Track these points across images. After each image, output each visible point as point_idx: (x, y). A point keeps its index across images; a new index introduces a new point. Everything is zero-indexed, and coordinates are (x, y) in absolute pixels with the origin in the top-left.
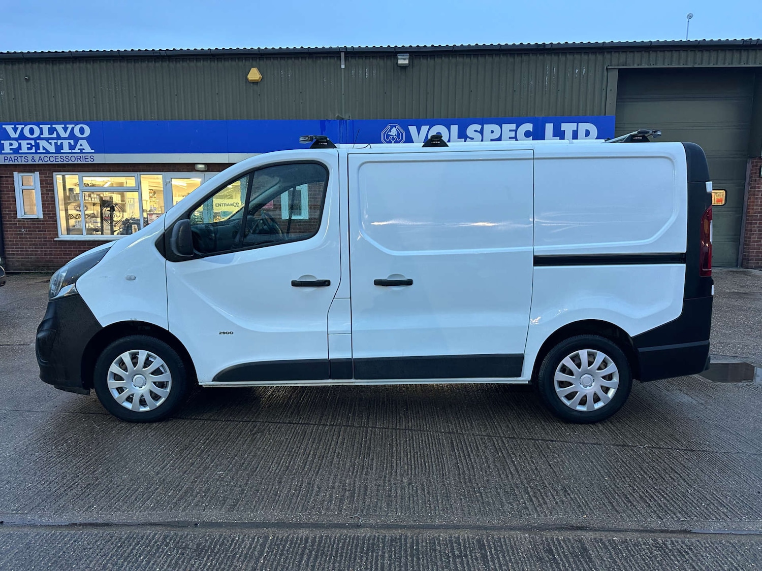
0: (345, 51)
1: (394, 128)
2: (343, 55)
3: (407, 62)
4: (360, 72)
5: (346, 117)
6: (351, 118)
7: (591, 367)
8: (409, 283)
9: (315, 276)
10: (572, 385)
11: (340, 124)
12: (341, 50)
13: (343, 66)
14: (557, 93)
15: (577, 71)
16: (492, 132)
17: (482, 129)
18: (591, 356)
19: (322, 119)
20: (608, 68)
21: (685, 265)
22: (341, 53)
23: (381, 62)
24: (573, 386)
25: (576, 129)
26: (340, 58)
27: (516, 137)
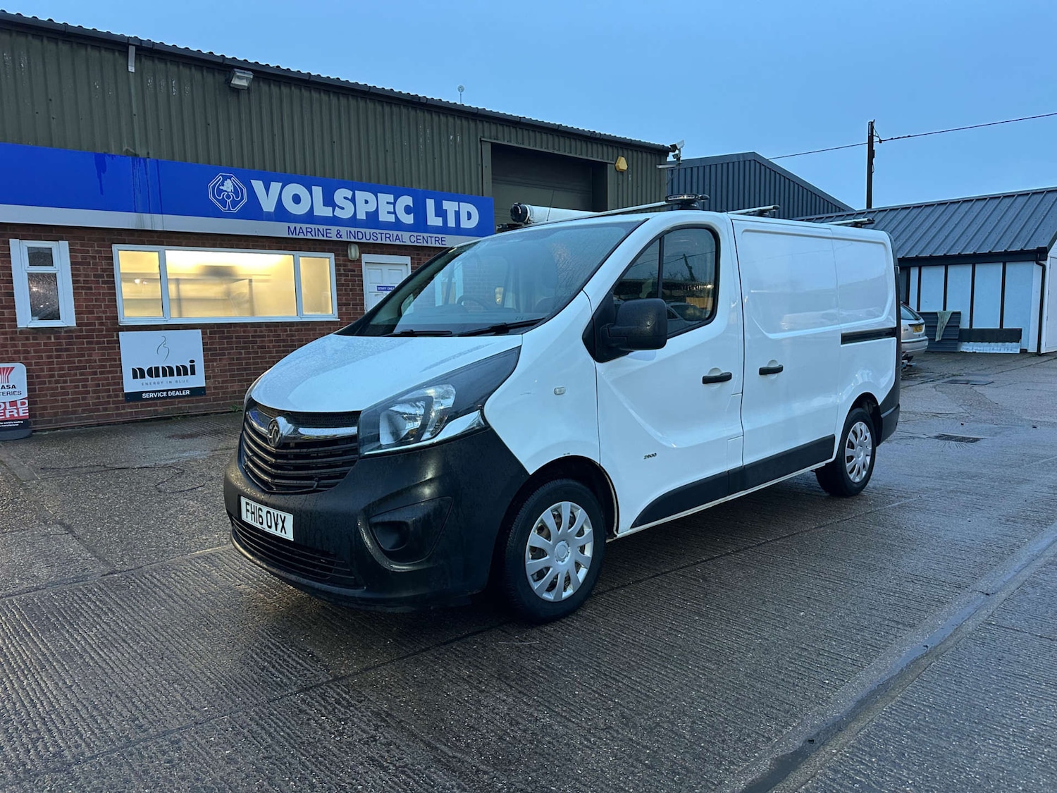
0: (138, 44)
1: (228, 180)
2: (132, 50)
3: (244, 83)
4: (163, 83)
5: (142, 153)
6: (151, 155)
11: (134, 165)
12: (130, 42)
13: (132, 69)
14: (434, 161)
15: (451, 137)
16: (366, 202)
17: (354, 195)
19: (100, 151)
20: (483, 139)
22: (130, 47)
23: (197, 75)
25: (457, 210)
26: (126, 54)
27: (394, 213)
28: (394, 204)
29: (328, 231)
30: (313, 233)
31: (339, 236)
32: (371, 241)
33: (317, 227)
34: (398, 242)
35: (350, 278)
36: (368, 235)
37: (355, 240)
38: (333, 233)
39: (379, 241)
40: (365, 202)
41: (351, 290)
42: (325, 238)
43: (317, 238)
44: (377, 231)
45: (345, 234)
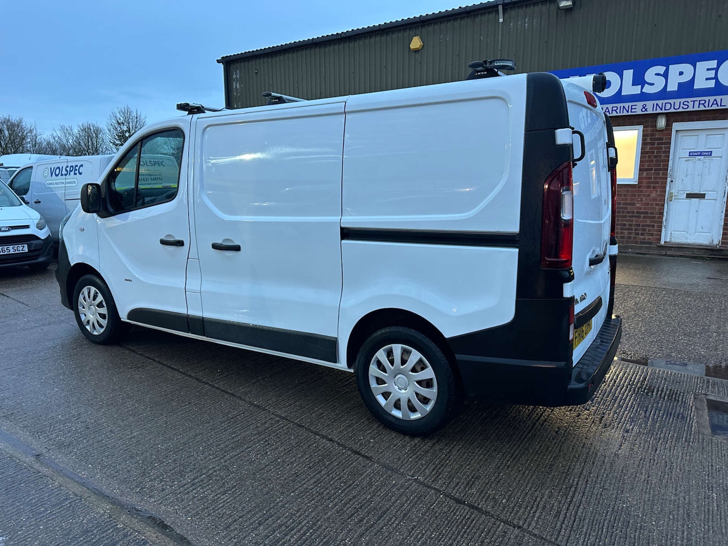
0: (502, 3)
2: (500, 8)
4: (519, 23)
7: (404, 366)
8: (237, 248)
9: (174, 235)
10: (385, 383)
12: (498, 3)
13: (501, 20)
16: (681, 73)
17: (667, 70)
18: (405, 353)
21: (517, 250)
22: (499, 6)
23: (543, 8)
24: (386, 385)
26: (497, 12)
27: (716, 78)
28: (717, 70)
29: (633, 107)
30: (618, 111)
31: (644, 110)
32: (681, 110)
33: (622, 105)
34: (715, 107)
35: (656, 146)
36: (677, 105)
37: (661, 112)
38: (638, 108)
39: (690, 109)
40: (679, 74)
41: (655, 157)
42: (630, 113)
43: (621, 114)
44: (689, 100)
45: (650, 107)
